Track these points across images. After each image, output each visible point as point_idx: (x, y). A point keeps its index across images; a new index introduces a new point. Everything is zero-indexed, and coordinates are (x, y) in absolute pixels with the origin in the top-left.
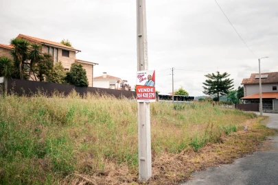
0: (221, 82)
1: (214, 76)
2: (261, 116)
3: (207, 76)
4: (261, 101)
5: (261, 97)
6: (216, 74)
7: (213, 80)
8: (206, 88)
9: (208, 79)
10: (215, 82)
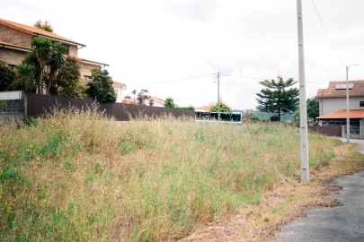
0: (284, 93)
1: (274, 84)
2: (348, 143)
3: (262, 83)
4: (348, 122)
5: (348, 116)
6: (277, 82)
7: (272, 90)
8: (261, 102)
9: (265, 88)
10: (275, 92)
